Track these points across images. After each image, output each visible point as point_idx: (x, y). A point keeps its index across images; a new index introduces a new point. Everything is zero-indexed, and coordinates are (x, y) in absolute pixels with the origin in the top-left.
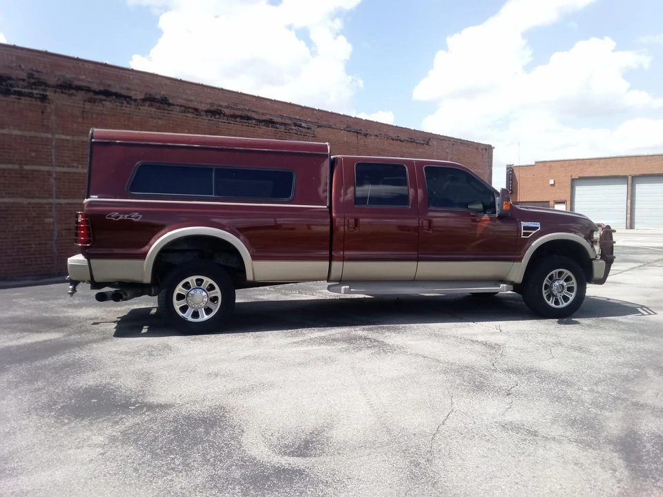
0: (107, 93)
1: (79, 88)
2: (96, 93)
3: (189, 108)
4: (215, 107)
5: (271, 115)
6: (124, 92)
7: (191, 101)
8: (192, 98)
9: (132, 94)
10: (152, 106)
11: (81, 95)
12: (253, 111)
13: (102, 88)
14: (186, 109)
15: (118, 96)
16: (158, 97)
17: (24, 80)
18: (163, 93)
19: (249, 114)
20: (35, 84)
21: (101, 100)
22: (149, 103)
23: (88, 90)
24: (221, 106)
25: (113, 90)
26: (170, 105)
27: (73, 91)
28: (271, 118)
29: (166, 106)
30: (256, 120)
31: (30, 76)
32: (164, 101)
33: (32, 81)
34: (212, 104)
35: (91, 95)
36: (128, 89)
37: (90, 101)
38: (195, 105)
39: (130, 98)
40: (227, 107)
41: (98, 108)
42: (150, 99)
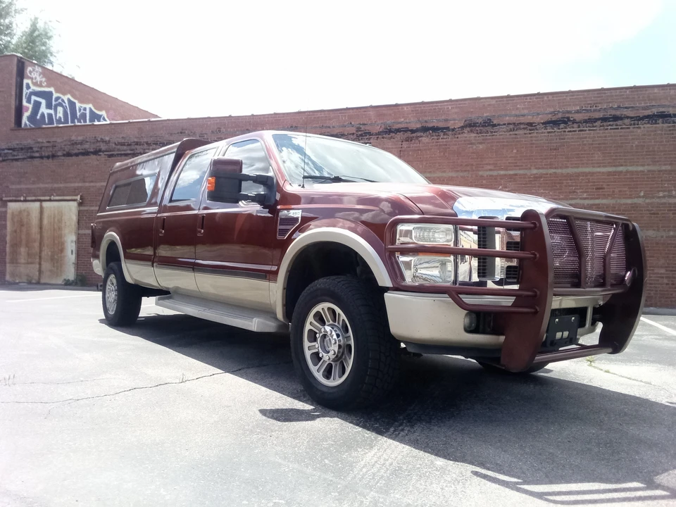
0: (425, 129)
1: (398, 131)
2: (413, 131)
3: (521, 124)
4: (560, 115)
5: (664, 106)
6: (441, 125)
7: (523, 116)
8: (526, 112)
9: (451, 124)
10: (471, 131)
11: (400, 136)
12: (626, 108)
13: (419, 126)
14: (516, 126)
15: (435, 129)
16: (480, 121)
17: (353, 134)
18: (485, 115)
19: (618, 113)
20: (361, 135)
21: (417, 137)
22: (468, 129)
23: (406, 130)
24: (569, 112)
25: (430, 125)
26: (495, 125)
27: (392, 134)
28: (662, 110)
29: (489, 129)
30: (631, 118)
31: (358, 129)
32: (488, 123)
33: (360, 133)
34: (554, 113)
35: (409, 134)
36: (446, 120)
37: (407, 140)
38: (529, 119)
39: (447, 128)
40: (578, 112)
41: (414, 145)
42: (471, 125)
